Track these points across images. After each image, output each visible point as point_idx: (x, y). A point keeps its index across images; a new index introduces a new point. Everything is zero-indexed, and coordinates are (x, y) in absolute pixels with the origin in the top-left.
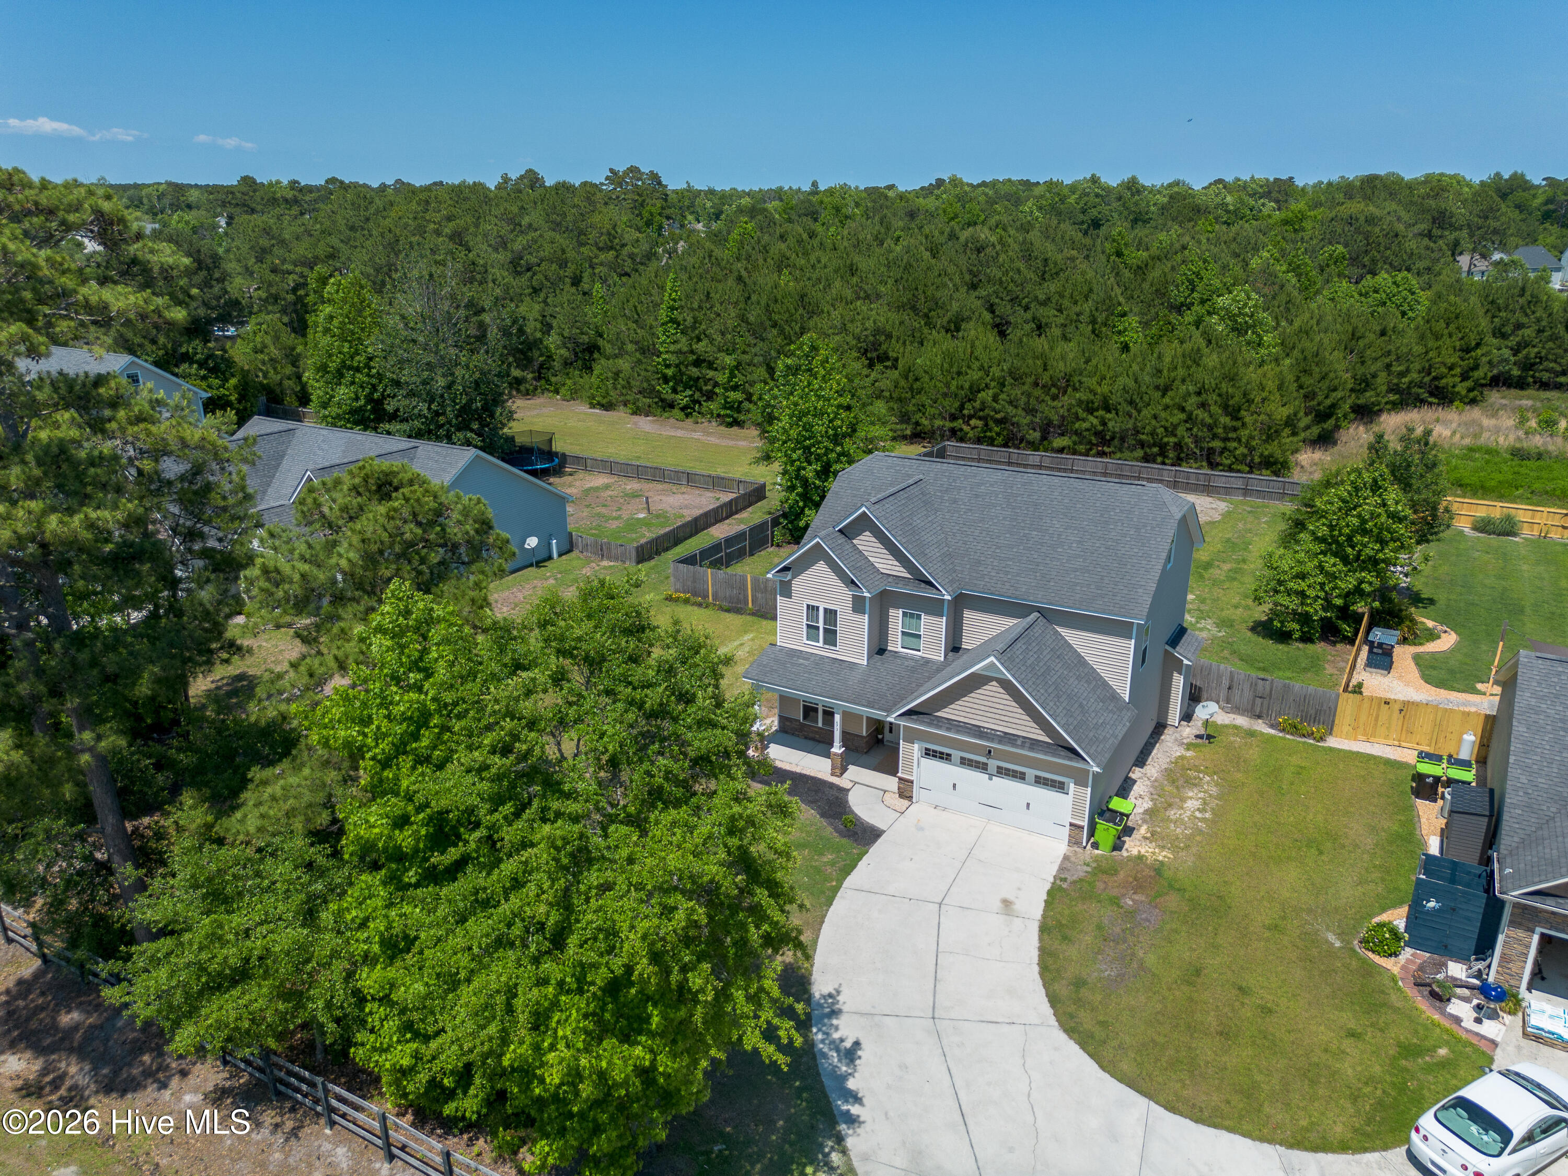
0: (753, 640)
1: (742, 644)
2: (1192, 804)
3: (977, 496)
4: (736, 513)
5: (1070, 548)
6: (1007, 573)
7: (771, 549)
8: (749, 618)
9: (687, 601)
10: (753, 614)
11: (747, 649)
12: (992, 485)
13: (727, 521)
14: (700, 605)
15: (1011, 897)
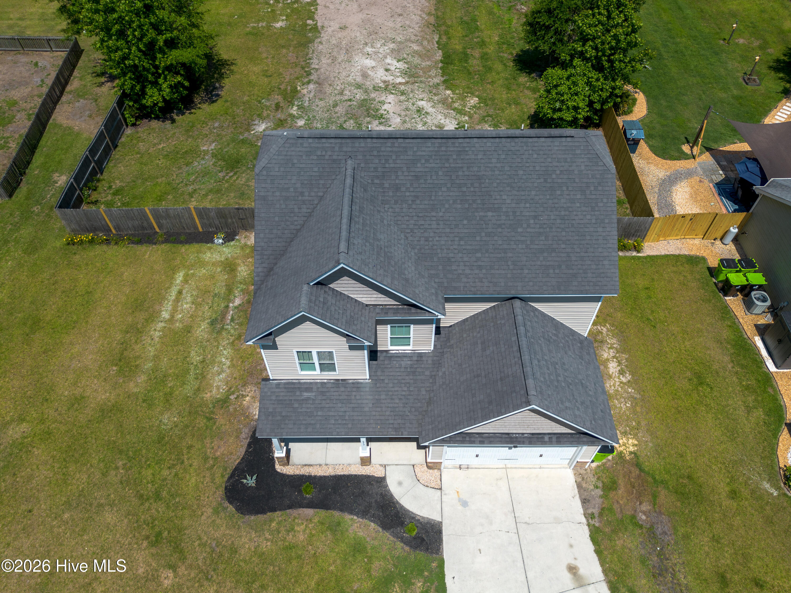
0: (186, 281)
1: (180, 292)
2: (613, 367)
3: (417, 178)
4: (67, 83)
5: (529, 226)
6: (480, 268)
7: (129, 131)
8: (165, 247)
9: (91, 242)
10: (166, 241)
11: (189, 299)
12: (427, 161)
13: (64, 99)
14: (108, 242)
15: (573, 562)
